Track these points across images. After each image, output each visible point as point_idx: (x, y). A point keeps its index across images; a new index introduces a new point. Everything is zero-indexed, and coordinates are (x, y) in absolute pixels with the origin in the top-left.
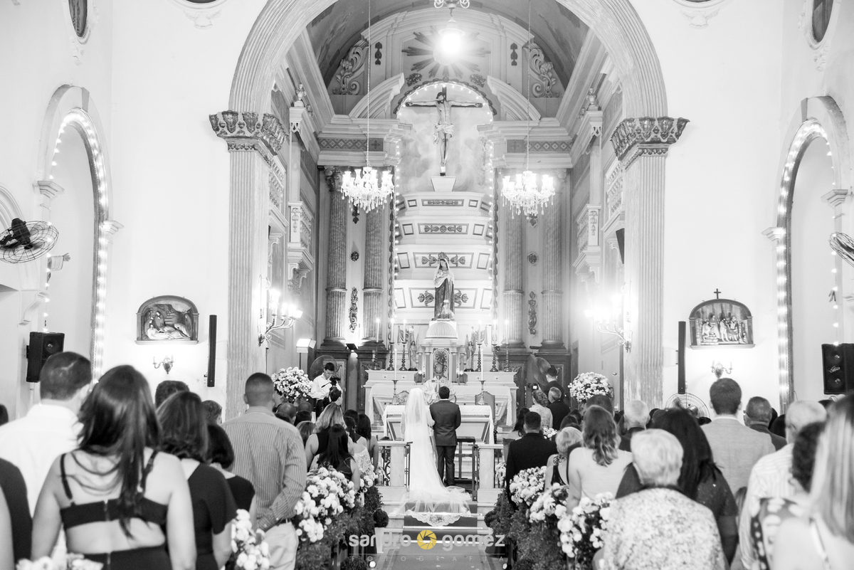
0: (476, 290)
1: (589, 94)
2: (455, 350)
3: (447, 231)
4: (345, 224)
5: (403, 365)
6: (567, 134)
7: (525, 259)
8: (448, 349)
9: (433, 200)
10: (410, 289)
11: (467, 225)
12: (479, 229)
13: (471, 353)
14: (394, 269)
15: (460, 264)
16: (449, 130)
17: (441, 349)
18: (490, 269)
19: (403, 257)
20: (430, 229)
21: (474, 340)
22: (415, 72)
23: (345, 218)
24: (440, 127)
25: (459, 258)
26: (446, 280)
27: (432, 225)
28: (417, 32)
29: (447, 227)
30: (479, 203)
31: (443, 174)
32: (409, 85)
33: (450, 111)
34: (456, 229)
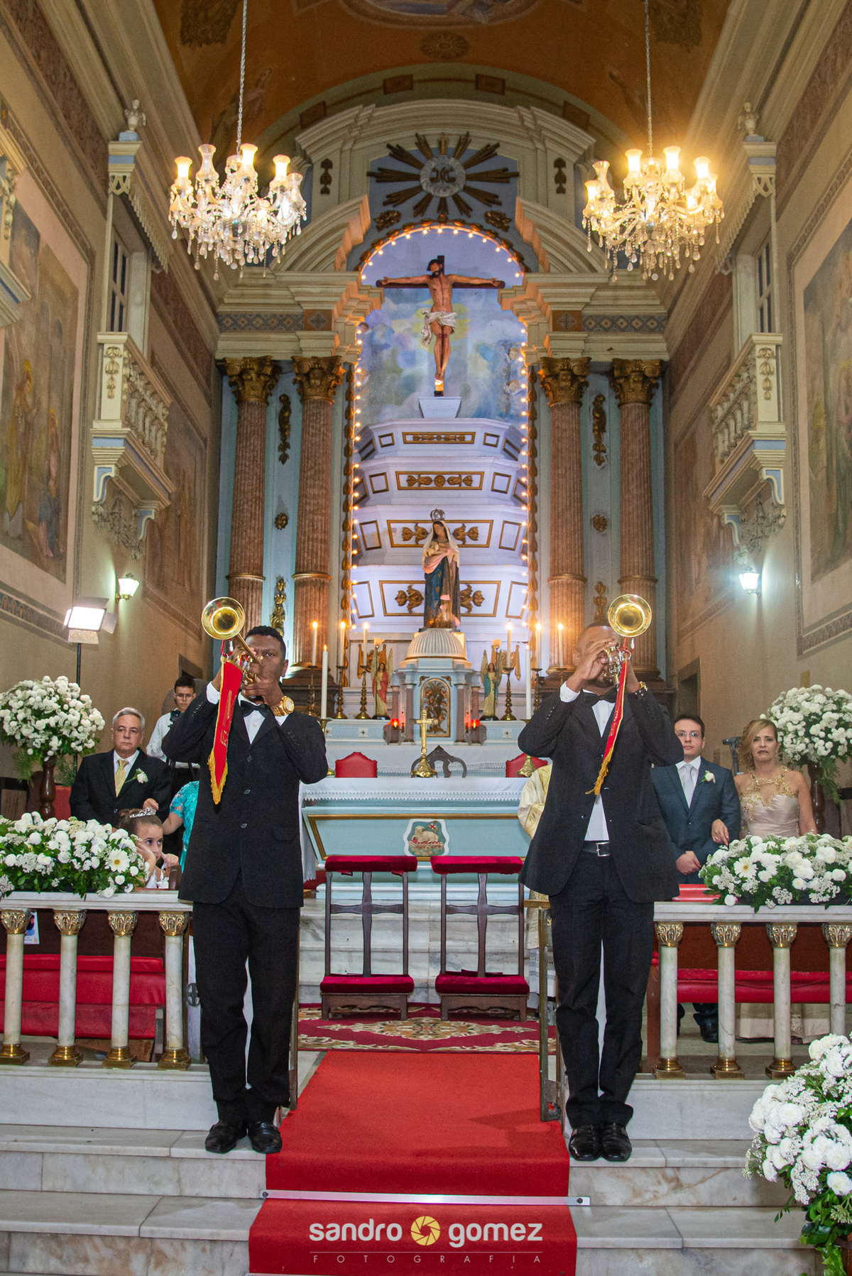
0: (499, 583)
1: (744, 113)
2: (463, 680)
3: (447, 485)
4: (263, 459)
5: (363, 710)
6: (658, 302)
7: (587, 522)
8: (448, 678)
9: (421, 434)
10: (382, 583)
11: (482, 474)
12: (501, 483)
13: (492, 686)
14: (351, 542)
15: (469, 541)
16: (449, 319)
17: (434, 678)
18: (524, 541)
19: (370, 529)
20: (416, 482)
21: (497, 662)
22: (390, 208)
23: (263, 449)
24: (433, 316)
25: (467, 530)
26: (445, 560)
27: (419, 474)
28: (394, 144)
29: (447, 477)
30: (501, 439)
31: (438, 394)
32: (379, 229)
33: (451, 294)
34: (463, 481)
